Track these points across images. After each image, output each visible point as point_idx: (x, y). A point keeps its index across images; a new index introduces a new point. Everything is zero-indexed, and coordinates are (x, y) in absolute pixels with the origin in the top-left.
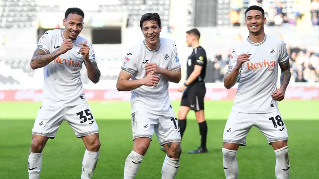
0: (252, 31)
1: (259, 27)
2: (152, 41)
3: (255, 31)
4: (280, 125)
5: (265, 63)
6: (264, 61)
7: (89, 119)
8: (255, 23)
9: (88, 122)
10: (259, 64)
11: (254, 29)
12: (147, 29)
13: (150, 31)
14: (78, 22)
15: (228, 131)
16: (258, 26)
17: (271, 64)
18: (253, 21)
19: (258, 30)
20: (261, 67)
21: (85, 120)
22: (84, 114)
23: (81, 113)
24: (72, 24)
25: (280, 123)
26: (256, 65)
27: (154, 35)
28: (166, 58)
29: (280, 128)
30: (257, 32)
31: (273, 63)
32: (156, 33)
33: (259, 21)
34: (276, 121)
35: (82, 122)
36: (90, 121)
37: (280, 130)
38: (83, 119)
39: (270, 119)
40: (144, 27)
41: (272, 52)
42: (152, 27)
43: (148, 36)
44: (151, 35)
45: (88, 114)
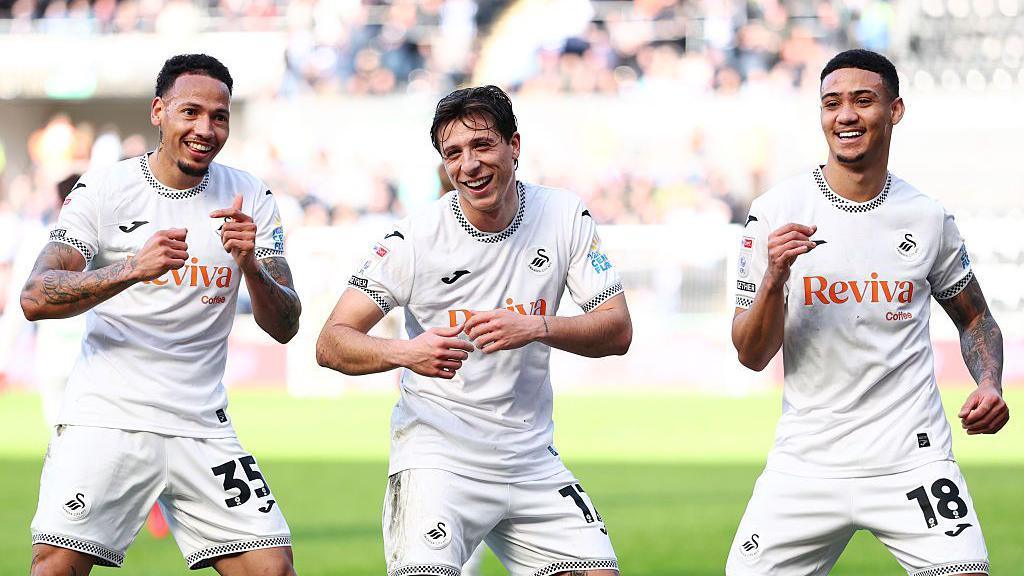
0: (840, 152)
1: (867, 138)
2: (481, 196)
3: (850, 153)
4: (949, 514)
5: (875, 284)
6: (874, 275)
7: (259, 493)
8: (849, 123)
9: (255, 502)
10: (853, 284)
11: (848, 146)
12: (454, 152)
13: (467, 161)
14: (214, 106)
15: (748, 546)
16: (863, 131)
17: (899, 291)
18: (844, 113)
19: (861, 150)
20: (859, 299)
21: (245, 496)
22: (239, 473)
23: (227, 469)
24: (194, 111)
25: (953, 506)
26: (838, 288)
27: (485, 172)
28: (538, 262)
29: (952, 525)
30: (860, 157)
31: (907, 286)
32: (490, 166)
33: (868, 113)
34: (934, 501)
35: (231, 503)
36: (263, 502)
37: (950, 533)
38: (237, 491)
39: (910, 496)
40: (446, 145)
41: (905, 247)
42: (476, 144)
43: (464, 178)
44: (474, 173)
45: (253, 475)
